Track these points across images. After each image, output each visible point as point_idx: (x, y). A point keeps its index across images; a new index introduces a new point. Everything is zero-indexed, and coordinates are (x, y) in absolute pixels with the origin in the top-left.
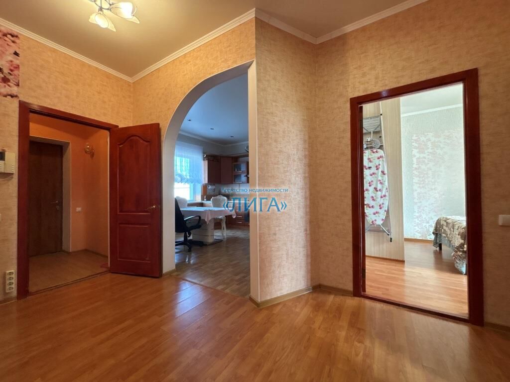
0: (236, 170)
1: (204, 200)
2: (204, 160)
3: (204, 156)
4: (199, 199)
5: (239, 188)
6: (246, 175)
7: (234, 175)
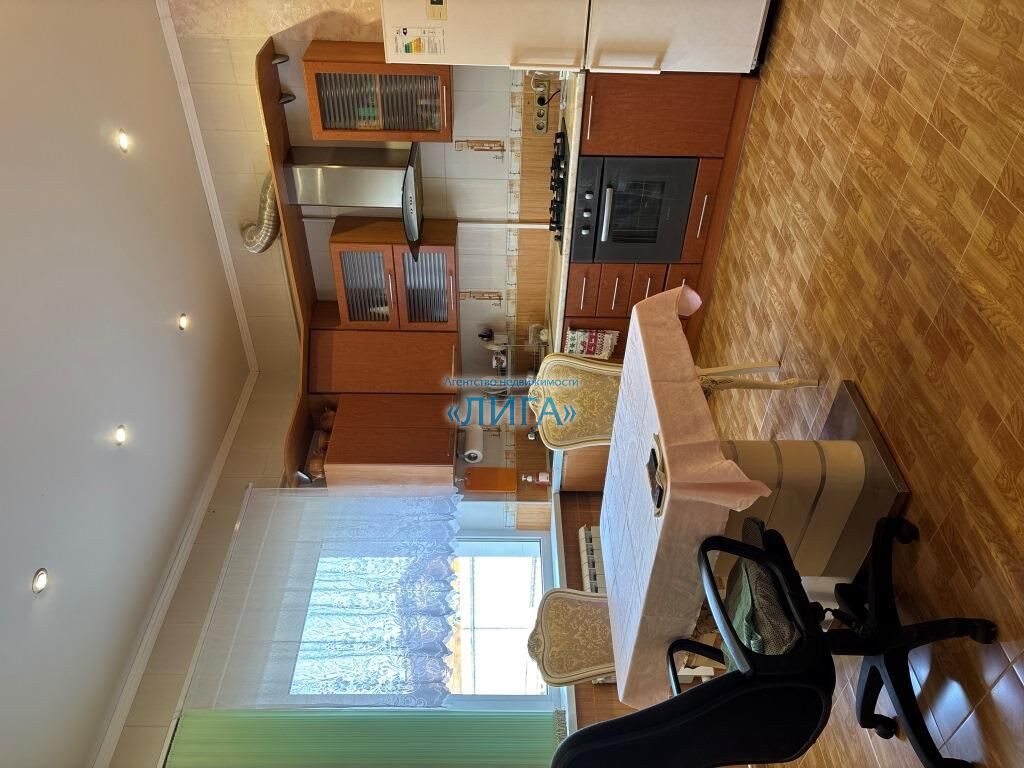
5: (481, 296)
6: (406, 249)
7: (410, 321)
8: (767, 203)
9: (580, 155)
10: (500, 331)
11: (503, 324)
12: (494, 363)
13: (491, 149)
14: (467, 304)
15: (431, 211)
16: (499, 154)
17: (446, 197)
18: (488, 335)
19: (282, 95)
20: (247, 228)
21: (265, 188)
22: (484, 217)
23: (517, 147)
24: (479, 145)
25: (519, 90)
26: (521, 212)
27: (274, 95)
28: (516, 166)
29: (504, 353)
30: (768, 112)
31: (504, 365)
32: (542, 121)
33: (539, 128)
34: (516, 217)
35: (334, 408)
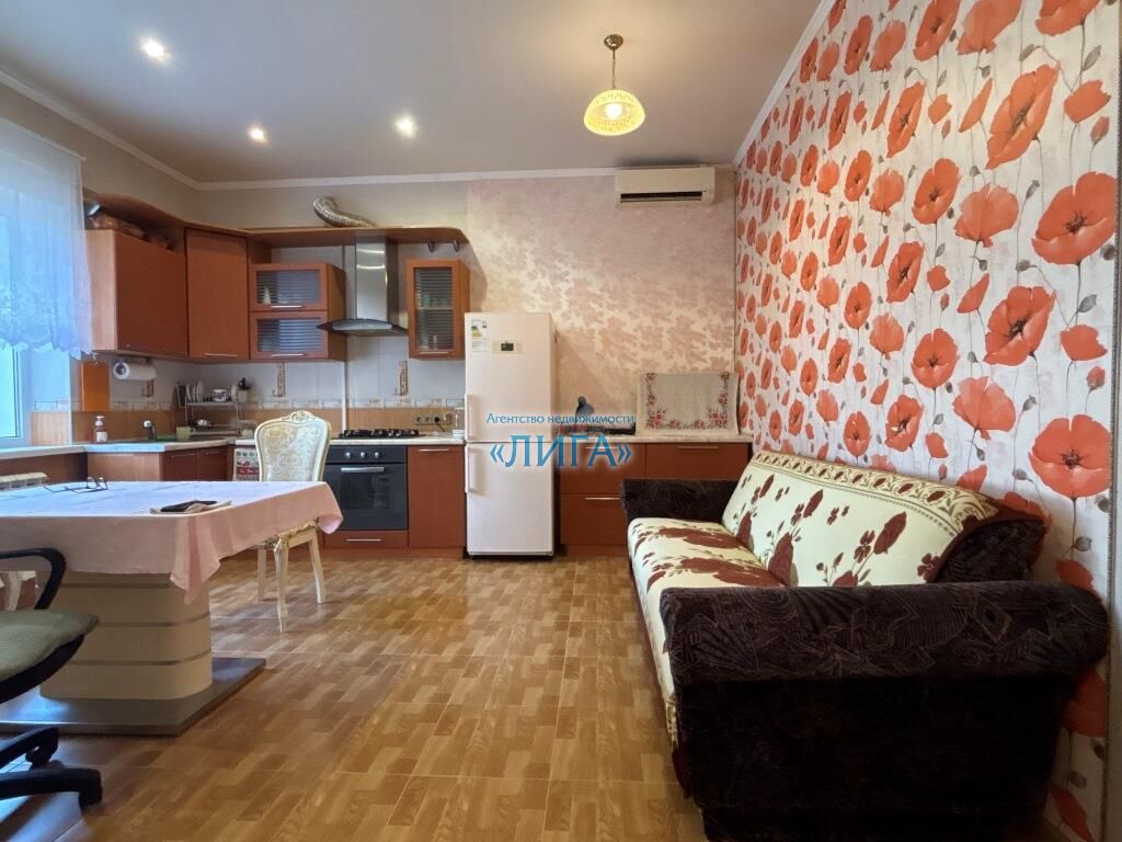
0: (267, 299)
1: (91, 438)
2: (89, 226)
3: (87, 206)
4: (60, 438)
5: (281, 379)
6: (324, 321)
7: (259, 321)
8: (383, 581)
9: (407, 446)
10: (248, 396)
11: (255, 399)
12: (218, 391)
13: (401, 386)
14: (272, 369)
15: (353, 342)
16: (399, 392)
17: (364, 353)
18: (244, 386)
19: (433, 243)
20: (332, 202)
21: (368, 222)
22: (350, 382)
23: (404, 405)
24: (404, 377)
25: (444, 404)
26: (355, 410)
27: (434, 237)
28: (390, 405)
29: (229, 399)
30: (444, 569)
31: (217, 400)
32: (423, 421)
33: (418, 419)
34: (351, 406)
35: (169, 248)
